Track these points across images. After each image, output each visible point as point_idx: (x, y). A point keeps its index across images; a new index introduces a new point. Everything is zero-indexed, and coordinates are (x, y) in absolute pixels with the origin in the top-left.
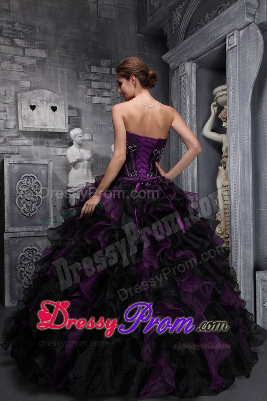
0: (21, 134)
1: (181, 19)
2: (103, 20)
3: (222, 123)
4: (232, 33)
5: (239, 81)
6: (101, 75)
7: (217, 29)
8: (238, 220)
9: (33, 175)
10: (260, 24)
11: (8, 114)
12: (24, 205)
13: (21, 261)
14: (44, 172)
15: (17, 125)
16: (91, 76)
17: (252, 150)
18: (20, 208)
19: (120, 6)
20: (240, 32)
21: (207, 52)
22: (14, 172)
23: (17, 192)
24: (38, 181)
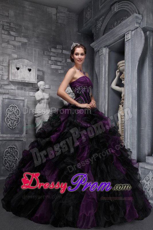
0: (10, 83)
1: (102, 25)
2: (59, 24)
3: (122, 81)
4: (128, 33)
5: (131, 58)
6: (57, 53)
7: (120, 30)
8: (129, 134)
9: (16, 106)
10: (143, 28)
11: (4, 72)
12: (10, 122)
13: (6, 154)
14: (22, 104)
15: (8, 78)
16: (51, 54)
17: (137, 95)
18: (7, 123)
19: (69, 17)
20: (133, 32)
21: (114, 43)
22: (5, 103)
23: (6, 114)
24: (18, 109)
